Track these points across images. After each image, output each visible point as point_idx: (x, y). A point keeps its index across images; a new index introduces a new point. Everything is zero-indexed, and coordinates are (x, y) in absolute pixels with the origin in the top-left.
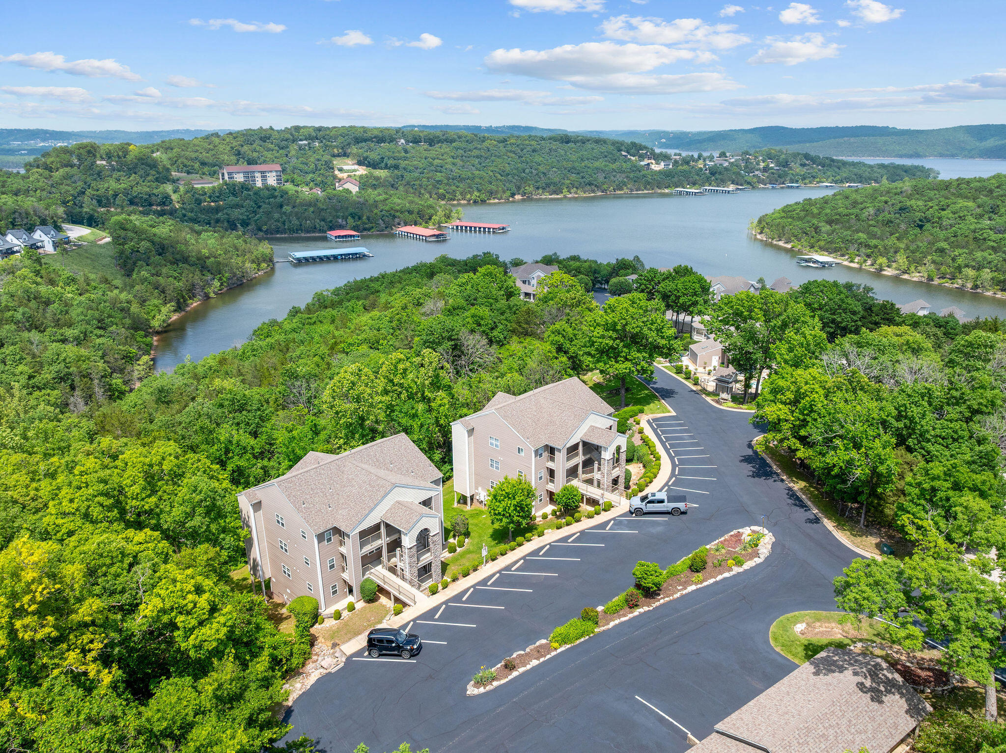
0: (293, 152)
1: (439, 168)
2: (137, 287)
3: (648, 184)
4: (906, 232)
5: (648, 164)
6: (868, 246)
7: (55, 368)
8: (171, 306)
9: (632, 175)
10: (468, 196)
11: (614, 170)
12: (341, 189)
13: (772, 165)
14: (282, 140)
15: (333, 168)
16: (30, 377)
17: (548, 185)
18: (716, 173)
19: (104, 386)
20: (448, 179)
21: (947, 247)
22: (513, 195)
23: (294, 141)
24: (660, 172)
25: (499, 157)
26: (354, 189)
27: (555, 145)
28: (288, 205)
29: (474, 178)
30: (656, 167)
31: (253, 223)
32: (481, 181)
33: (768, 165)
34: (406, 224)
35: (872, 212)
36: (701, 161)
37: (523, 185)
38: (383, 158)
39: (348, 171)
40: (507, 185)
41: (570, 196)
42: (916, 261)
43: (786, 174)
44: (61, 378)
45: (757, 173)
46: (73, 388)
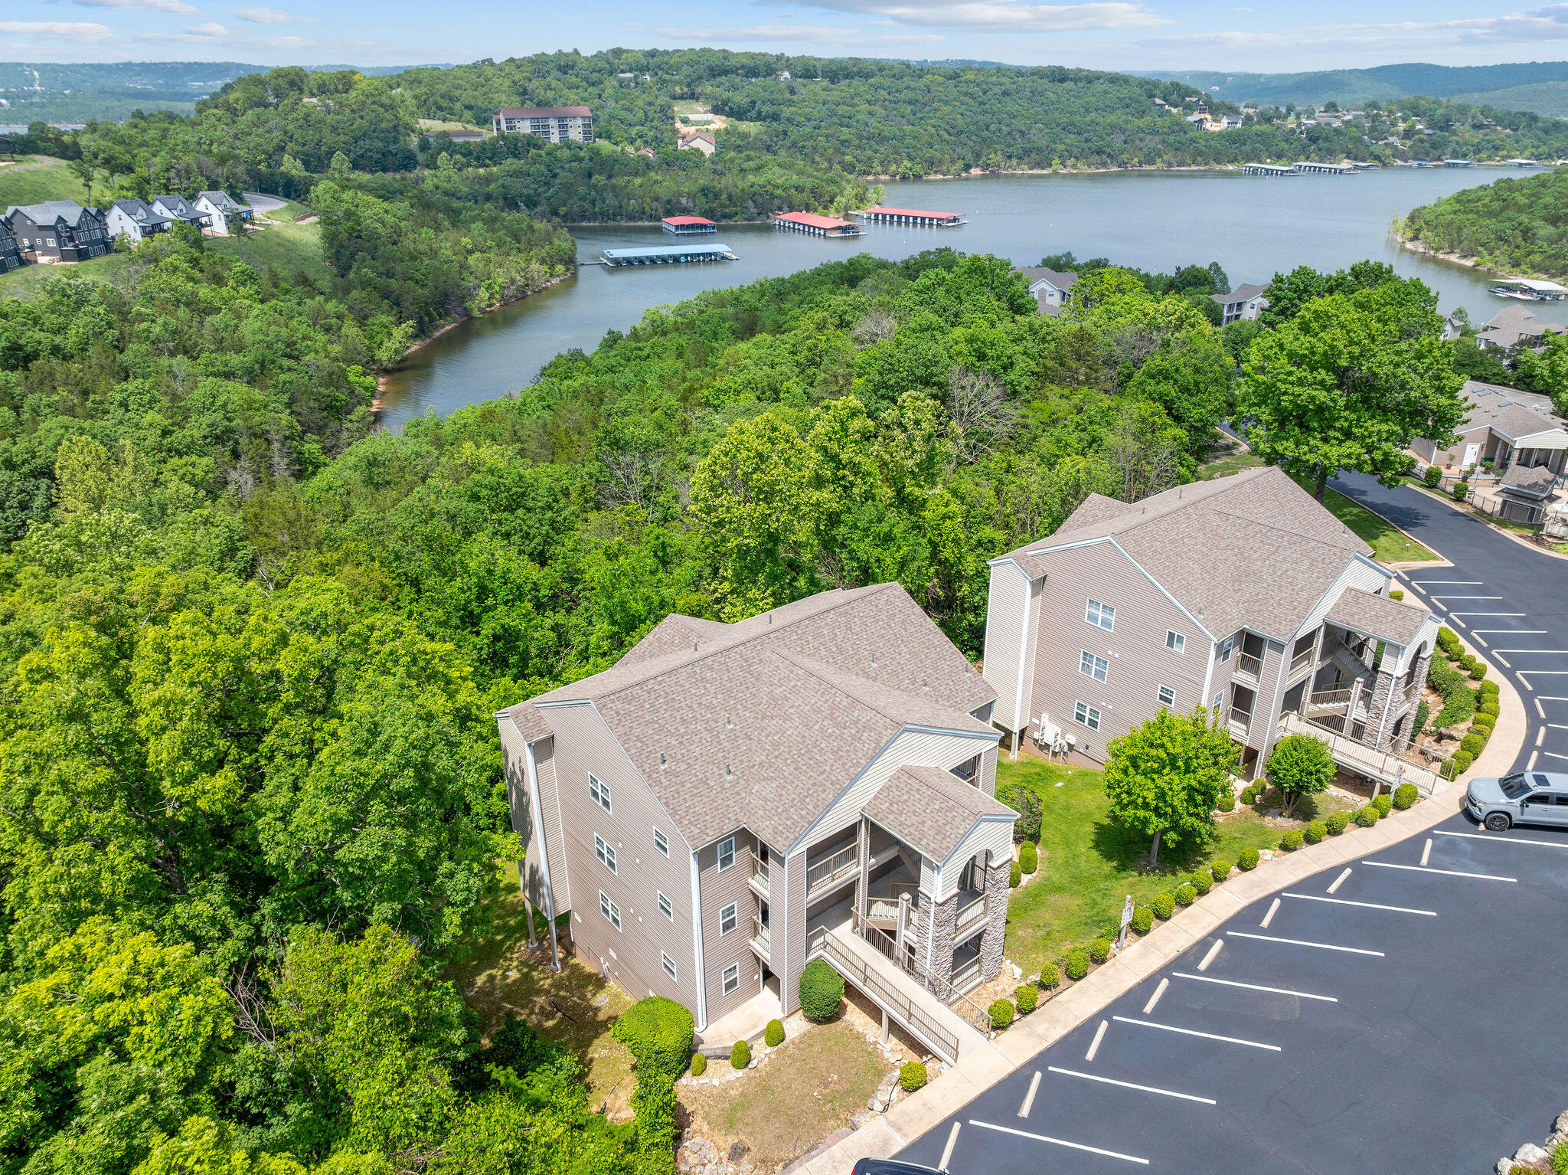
0: (609, 91)
1: (846, 120)
2: (355, 294)
5: (1201, 121)
7: (207, 419)
8: (408, 326)
9: (1171, 139)
10: (893, 168)
11: (1140, 130)
12: (686, 148)
13: (1419, 127)
14: (594, 71)
15: (673, 118)
16: (166, 433)
17: (1027, 152)
18: (1318, 138)
19: (289, 454)
20: (860, 138)
22: (967, 168)
23: (611, 73)
24: (1220, 134)
26: (708, 149)
27: (1040, 85)
28: (600, 174)
29: (903, 138)
30: (1213, 126)
31: (544, 202)
32: (914, 143)
33: (1413, 126)
34: (791, 209)
36: (1292, 118)
37: (985, 152)
38: (754, 102)
39: (697, 123)
40: (959, 150)
41: (1064, 171)
43: (1445, 143)
44: (217, 437)
45: (1391, 139)
46: (236, 455)
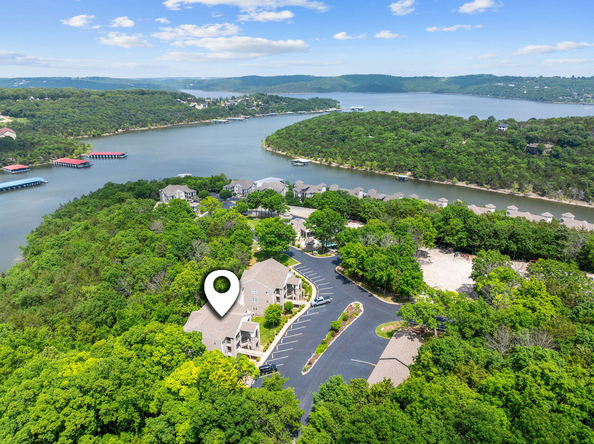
1: (64, 116)
3: (196, 118)
4: (338, 144)
5: (194, 106)
6: (322, 152)
9: (186, 113)
10: (89, 133)
11: (175, 111)
12: (3, 136)
13: (260, 103)
17: (138, 122)
18: (232, 109)
20: (73, 122)
21: (357, 151)
22: (117, 130)
24: (202, 110)
25: (103, 106)
26: (13, 136)
27: (136, 96)
29: (90, 121)
30: (200, 107)
32: (95, 122)
33: (258, 103)
34: (58, 157)
35: (320, 134)
36: (222, 102)
37: (122, 123)
38: (21, 110)
40: (112, 123)
41: (153, 128)
42: (345, 159)
43: (268, 108)
45: (253, 108)
